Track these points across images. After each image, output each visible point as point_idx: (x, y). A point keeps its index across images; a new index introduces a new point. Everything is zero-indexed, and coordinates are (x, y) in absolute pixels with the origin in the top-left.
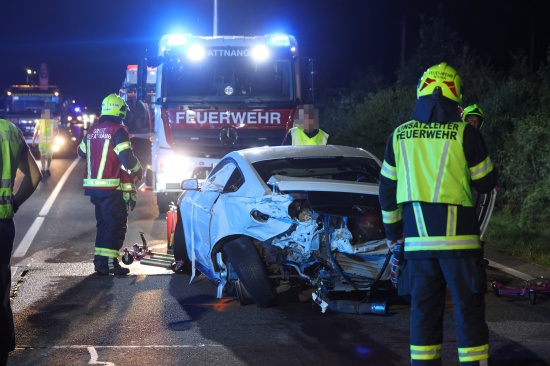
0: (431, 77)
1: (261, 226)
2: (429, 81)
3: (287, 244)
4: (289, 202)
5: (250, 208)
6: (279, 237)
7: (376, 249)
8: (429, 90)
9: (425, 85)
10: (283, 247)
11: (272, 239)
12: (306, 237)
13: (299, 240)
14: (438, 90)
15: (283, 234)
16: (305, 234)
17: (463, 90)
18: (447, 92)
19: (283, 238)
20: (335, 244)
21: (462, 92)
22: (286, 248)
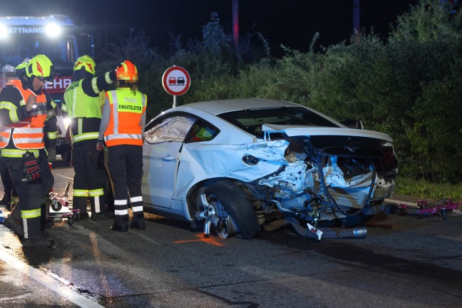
0: (80, 61)
1: (250, 168)
2: (79, 63)
3: (277, 183)
4: (286, 146)
5: (242, 154)
6: (267, 177)
7: (362, 182)
8: (79, 68)
9: (77, 65)
10: (272, 186)
11: (259, 179)
12: (298, 176)
13: (288, 178)
14: (83, 67)
15: (272, 175)
16: (296, 174)
17: (96, 68)
18: (87, 69)
19: (271, 178)
20: (328, 181)
21: (95, 69)
22: (275, 186)
